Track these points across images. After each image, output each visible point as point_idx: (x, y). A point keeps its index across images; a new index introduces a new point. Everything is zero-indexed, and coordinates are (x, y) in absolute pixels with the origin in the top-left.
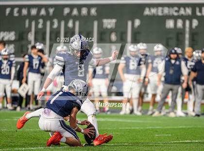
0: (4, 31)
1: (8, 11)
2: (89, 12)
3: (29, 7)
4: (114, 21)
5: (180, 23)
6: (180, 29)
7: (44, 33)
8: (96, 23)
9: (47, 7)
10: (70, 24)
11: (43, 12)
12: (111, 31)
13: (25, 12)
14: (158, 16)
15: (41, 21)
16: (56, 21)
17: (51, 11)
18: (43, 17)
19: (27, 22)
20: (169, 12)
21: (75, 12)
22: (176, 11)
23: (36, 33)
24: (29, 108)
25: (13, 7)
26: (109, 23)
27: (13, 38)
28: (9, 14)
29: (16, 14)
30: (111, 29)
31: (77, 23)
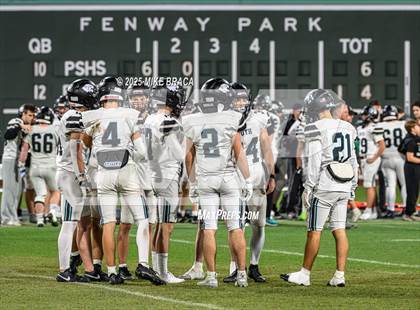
0: (75, 61)
1: (84, 22)
3: (142, 17)
4: (367, 41)
8: (321, 44)
9: (190, 17)
10: (255, 47)
11: (181, 24)
12: (361, 58)
13: (130, 24)
15: (176, 41)
16: (215, 41)
17: (203, 23)
19: (138, 42)
21: (266, 24)
31: (272, 44)
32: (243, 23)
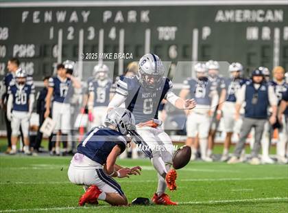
0: (19, 45)
1: (25, 15)
2: (138, 17)
3: (55, 10)
4: (174, 29)
5: (266, 33)
6: (266, 41)
7: (76, 47)
8: (148, 33)
9: (79, 10)
10: (112, 35)
11: (74, 17)
12: (169, 43)
13: (48, 17)
14: (235, 23)
15: (71, 29)
16: (92, 30)
17: (86, 15)
18: (73, 24)
19: (52, 30)
20: (251, 17)
21: (119, 17)
22: (261, 16)
23: (64, 46)
24: (55, 152)
25: (31, 10)
26: (167, 33)
27: (32, 54)
28: (26, 20)
29: (36, 20)
30: (170, 40)
31: (122, 33)
32: (107, 15)
